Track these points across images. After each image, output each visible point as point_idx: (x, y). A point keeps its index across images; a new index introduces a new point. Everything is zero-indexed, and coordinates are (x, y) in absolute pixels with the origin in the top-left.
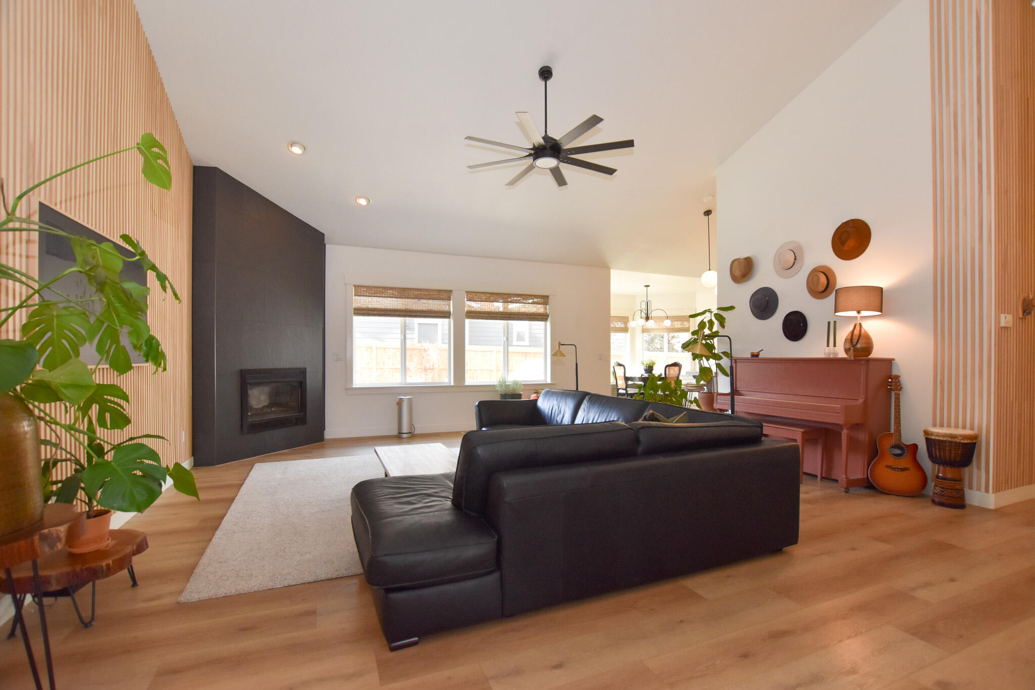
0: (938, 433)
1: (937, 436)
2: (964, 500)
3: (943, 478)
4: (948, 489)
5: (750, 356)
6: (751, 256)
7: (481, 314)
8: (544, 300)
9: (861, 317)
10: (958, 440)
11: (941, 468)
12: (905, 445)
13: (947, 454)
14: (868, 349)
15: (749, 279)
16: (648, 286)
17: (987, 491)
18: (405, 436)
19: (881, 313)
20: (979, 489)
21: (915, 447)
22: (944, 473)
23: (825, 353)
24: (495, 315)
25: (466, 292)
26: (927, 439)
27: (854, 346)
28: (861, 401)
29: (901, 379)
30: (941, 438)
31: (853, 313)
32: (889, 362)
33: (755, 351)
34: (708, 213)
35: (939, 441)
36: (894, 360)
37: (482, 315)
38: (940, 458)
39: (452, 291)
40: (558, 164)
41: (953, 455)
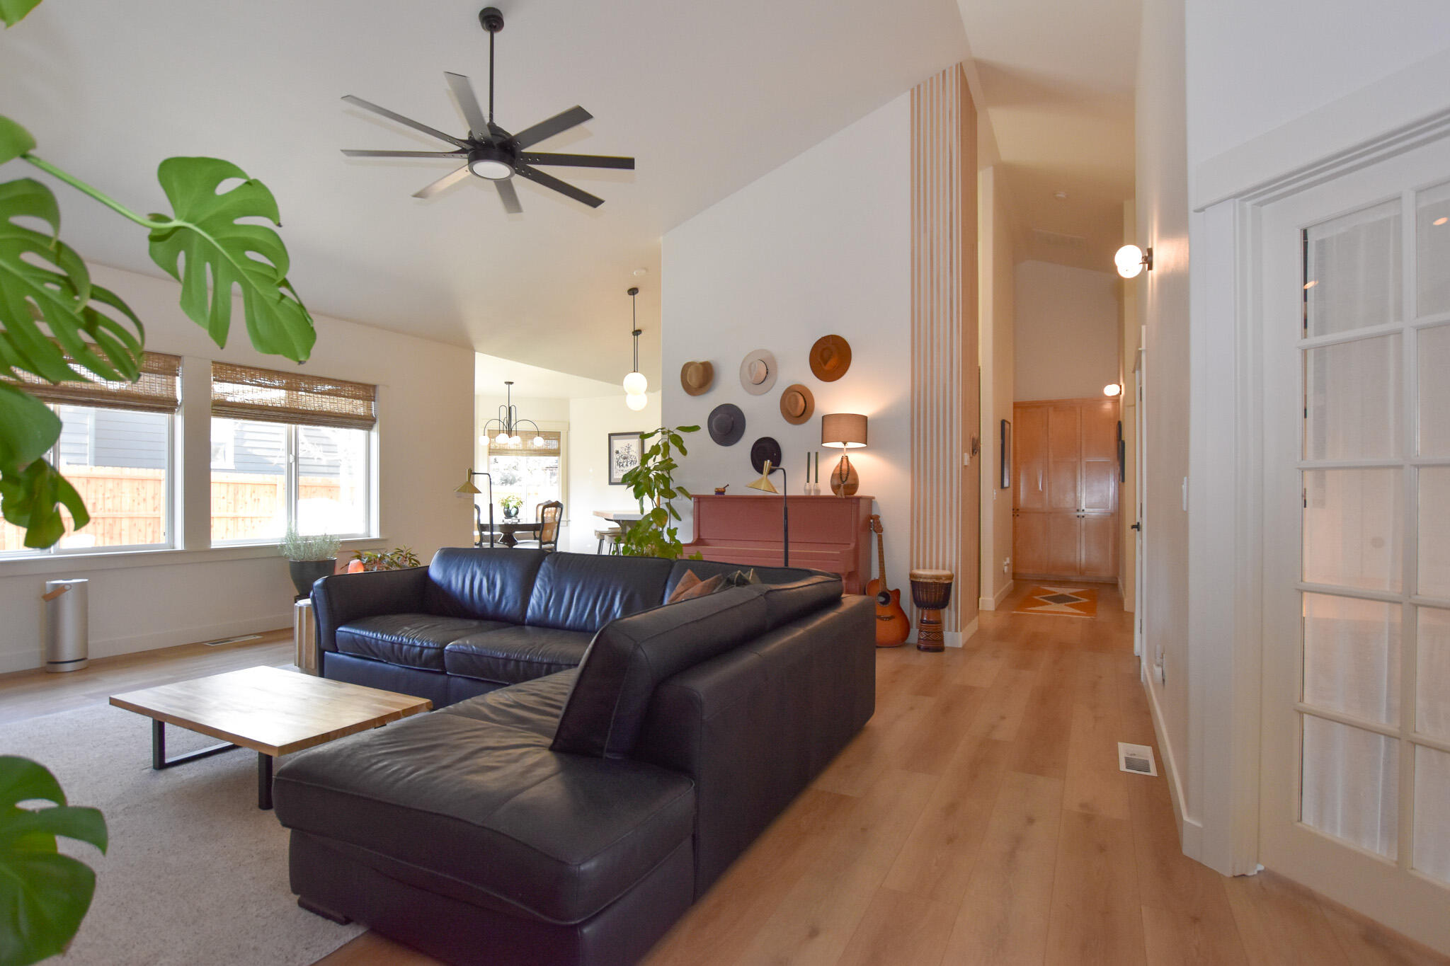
0: (926, 575)
1: (925, 578)
2: (943, 643)
3: (928, 622)
4: (932, 633)
5: (714, 493)
6: (712, 363)
7: (245, 408)
8: (367, 391)
9: (847, 449)
10: (941, 581)
11: (926, 612)
12: (890, 591)
13: (933, 596)
14: (854, 486)
15: (708, 391)
16: (511, 383)
17: (956, 631)
18: (69, 667)
19: (865, 445)
20: (950, 630)
21: (897, 592)
22: (928, 617)
23: (805, 490)
24: (274, 413)
25: (213, 362)
26: (913, 582)
27: (843, 482)
28: (853, 545)
29: (880, 519)
30: (929, 581)
31: (839, 445)
32: (870, 500)
33: (721, 486)
34: (633, 291)
35: (926, 583)
36: (874, 498)
37: (246, 411)
38: (927, 602)
39: (180, 357)
40: (511, 175)
41: (937, 598)
